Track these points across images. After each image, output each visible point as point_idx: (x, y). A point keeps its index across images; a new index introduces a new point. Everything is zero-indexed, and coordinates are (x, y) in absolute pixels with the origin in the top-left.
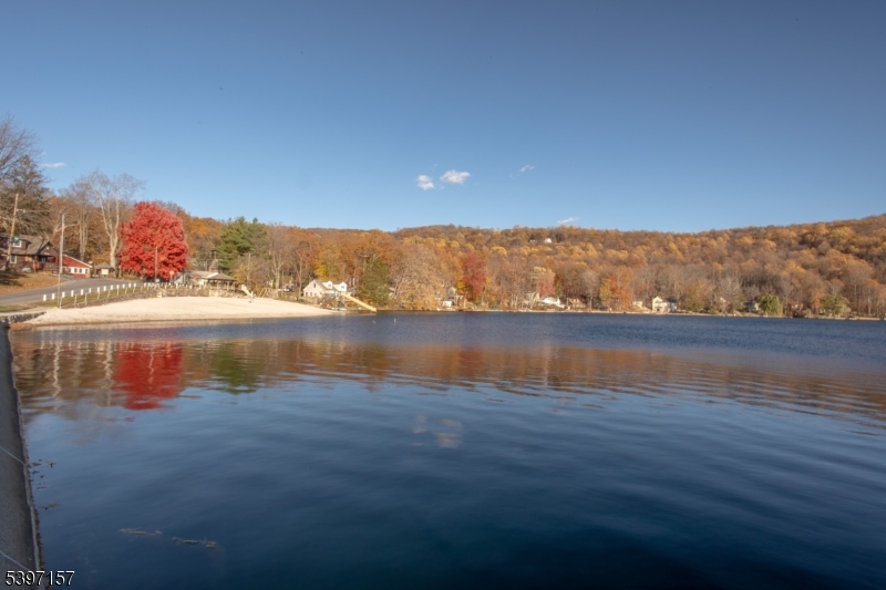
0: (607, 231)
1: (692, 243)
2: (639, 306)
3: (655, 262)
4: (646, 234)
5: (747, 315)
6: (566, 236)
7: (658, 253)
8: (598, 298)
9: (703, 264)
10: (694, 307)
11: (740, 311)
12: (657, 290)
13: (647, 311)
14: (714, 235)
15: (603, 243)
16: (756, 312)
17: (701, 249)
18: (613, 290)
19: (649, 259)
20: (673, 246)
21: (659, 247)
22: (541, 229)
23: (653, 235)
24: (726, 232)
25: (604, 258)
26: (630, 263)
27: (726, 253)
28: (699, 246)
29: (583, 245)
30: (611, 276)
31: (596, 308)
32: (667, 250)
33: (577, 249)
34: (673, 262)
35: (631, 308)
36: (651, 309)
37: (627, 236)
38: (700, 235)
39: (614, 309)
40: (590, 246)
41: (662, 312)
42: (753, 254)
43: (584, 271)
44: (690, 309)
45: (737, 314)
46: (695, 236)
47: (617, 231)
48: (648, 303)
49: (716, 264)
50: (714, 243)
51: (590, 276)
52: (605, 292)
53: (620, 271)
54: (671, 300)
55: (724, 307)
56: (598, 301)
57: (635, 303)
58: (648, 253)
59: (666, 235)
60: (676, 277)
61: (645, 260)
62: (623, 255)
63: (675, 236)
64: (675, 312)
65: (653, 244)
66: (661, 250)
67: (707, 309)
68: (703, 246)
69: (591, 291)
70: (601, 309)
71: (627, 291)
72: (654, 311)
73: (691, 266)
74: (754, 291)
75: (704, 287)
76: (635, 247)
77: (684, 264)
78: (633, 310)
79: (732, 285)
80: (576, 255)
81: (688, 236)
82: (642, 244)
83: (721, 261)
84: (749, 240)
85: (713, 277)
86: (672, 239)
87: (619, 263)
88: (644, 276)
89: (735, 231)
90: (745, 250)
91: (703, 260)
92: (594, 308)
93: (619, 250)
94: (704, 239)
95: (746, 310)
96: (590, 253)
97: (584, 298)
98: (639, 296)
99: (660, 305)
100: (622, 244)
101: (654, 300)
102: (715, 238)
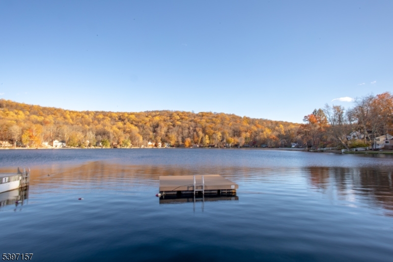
0: (33, 106)
1: (77, 116)
2: (46, 145)
3: (58, 123)
4: (55, 109)
5: (97, 147)
6: (5, 105)
7: (60, 119)
8: (21, 141)
9: (81, 125)
10: (73, 145)
11: (94, 146)
12: (57, 136)
13: (50, 147)
14: (88, 113)
15: (29, 112)
16: (100, 146)
17: (81, 119)
18: (30, 137)
19: (55, 122)
20: (68, 116)
21: (61, 116)
23: (59, 110)
24: (93, 112)
25: (29, 120)
26: (43, 123)
27: (91, 121)
28: (80, 117)
29: (16, 111)
30: (30, 129)
31: (20, 146)
32: (65, 118)
33: (11, 113)
34: (67, 124)
35: (41, 146)
36: (52, 146)
37: (44, 109)
38: (82, 112)
39: (30, 147)
40: (21, 112)
41: (58, 148)
42: (102, 122)
43: (12, 126)
44: (71, 146)
45: (92, 147)
46: (80, 113)
47: (39, 106)
48: (51, 143)
49: (86, 126)
50: (87, 116)
51: (16, 129)
52: (25, 137)
53: (34, 127)
54: (63, 142)
55: (88, 144)
56: (20, 142)
57: (43, 143)
58: (55, 119)
59: (65, 111)
60: (67, 131)
61: (53, 121)
62: (40, 119)
63: (70, 112)
64: (65, 147)
65: (59, 114)
66: (62, 118)
67: (80, 145)
68: (82, 117)
69: (16, 137)
70: (22, 147)
71: (39, 137)
72: (54, 147)
73: (75, 126)
74: (100, 137)
75: (80, 136)
76: (48, 115)
77: (72, 125)
78: (42, 147)
79: (91, 135)
80: (10, 117)
81: (76, 112)
82: (52, 114)
83: (89, 125)
84: (101, 116)
85: (84, 132)
86: (69, 113)
87: (37, 122)
88: (50, 129)
89: (97, 112)
90: (99, 121)
91: (81, 123)
92: (17, 146)
93: (38, 116)
94: (83, 114)
95: (97, 145)
96: (19, 116)
97: (11, 141)
98: (46, 139)
99: (57, 144)
100: (41, 112)
101: (54, 142)
102: (88, 114)
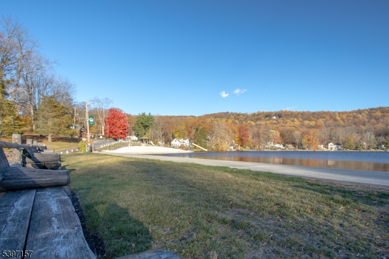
0: (304, 112)
1: (348, 116)
2: (322, 147)
3: (329, 126)
4: (324, 113)
5: (378, 150)
6: (283, 115)
7: (330, 122)
9: (354, 126)
10: (350, 147)
11: (374, 149)
12: (331, 139)
13: (326, 150)
14: (360, 112)
15: (302, 118)
16: (383, 149)
17: (354, 119)
18: (309, 140)
19: (326, 125)
20: (338, 118)
21: (331, 119)
22: (271, 112)
23: (328, 113)
24: (366, 110)
25: (303, 125)
26: (317, 127)
27: (367, 120)
28: (352, 118)
29: (292, 119)
30: (308, 133)
31: (300, 149)
32: (335, 120)
33: (289, 121)
34: (338, 126)
35: (317, 148)
36: (328, 148)
37: (314, 114)
38: (352, 112)
39: (309, 149)
40: (296, 119)
41: (333, 150)
42: (381, 120)
43: (294, 131)
44: (348, 148)
45: (372, 150)
46: (350, 113)
47: (309, 112)
48: (326, 146)
49: (361, 126)
50: (360, 115)
51: (297, 133)
52: (304, 141)
53: (312, 131)
54: (338, 144)
55: (365, 147)
56: (301, 145)
57: (319, 146)
58: (325, 122)
59: (334, 113)
60: (341, 133)
61: (324, 125)
62: (313, 123)
63: (339, 113)
64: (340, 150)
65: (328, 117)
66: (332, 120)
67: (357, 148)
68: (354, 117)
69: (297, 141)
70: (302, 149)
71: (316, 140)
72: (329, 149)
73: (348, 128)
74: (382, 139)
75: (355, 138)
76: (318, 119)
77: (344, 126)
78: (319, 149)
79: (370, 136)
80: (288, 124)
81: (346, 113)
82: (322, 118)
83: (364, 124)
84: (379, 114)
85: (360, 132)
86: (338, 114)
87: (311, 127)
88: (324, 132)
89: (371, 109)
90: (377, 119)
91: (355, 124)
92: (299, 148)
93: (310, 121)
94: (355, 114)
95: (378, 148)
96: (296, 123)
97: (294, 144)
98: (322, 142)
99: (332, 147)
100: (312, 118)
101: (329, 144)
102: (360, 113)
